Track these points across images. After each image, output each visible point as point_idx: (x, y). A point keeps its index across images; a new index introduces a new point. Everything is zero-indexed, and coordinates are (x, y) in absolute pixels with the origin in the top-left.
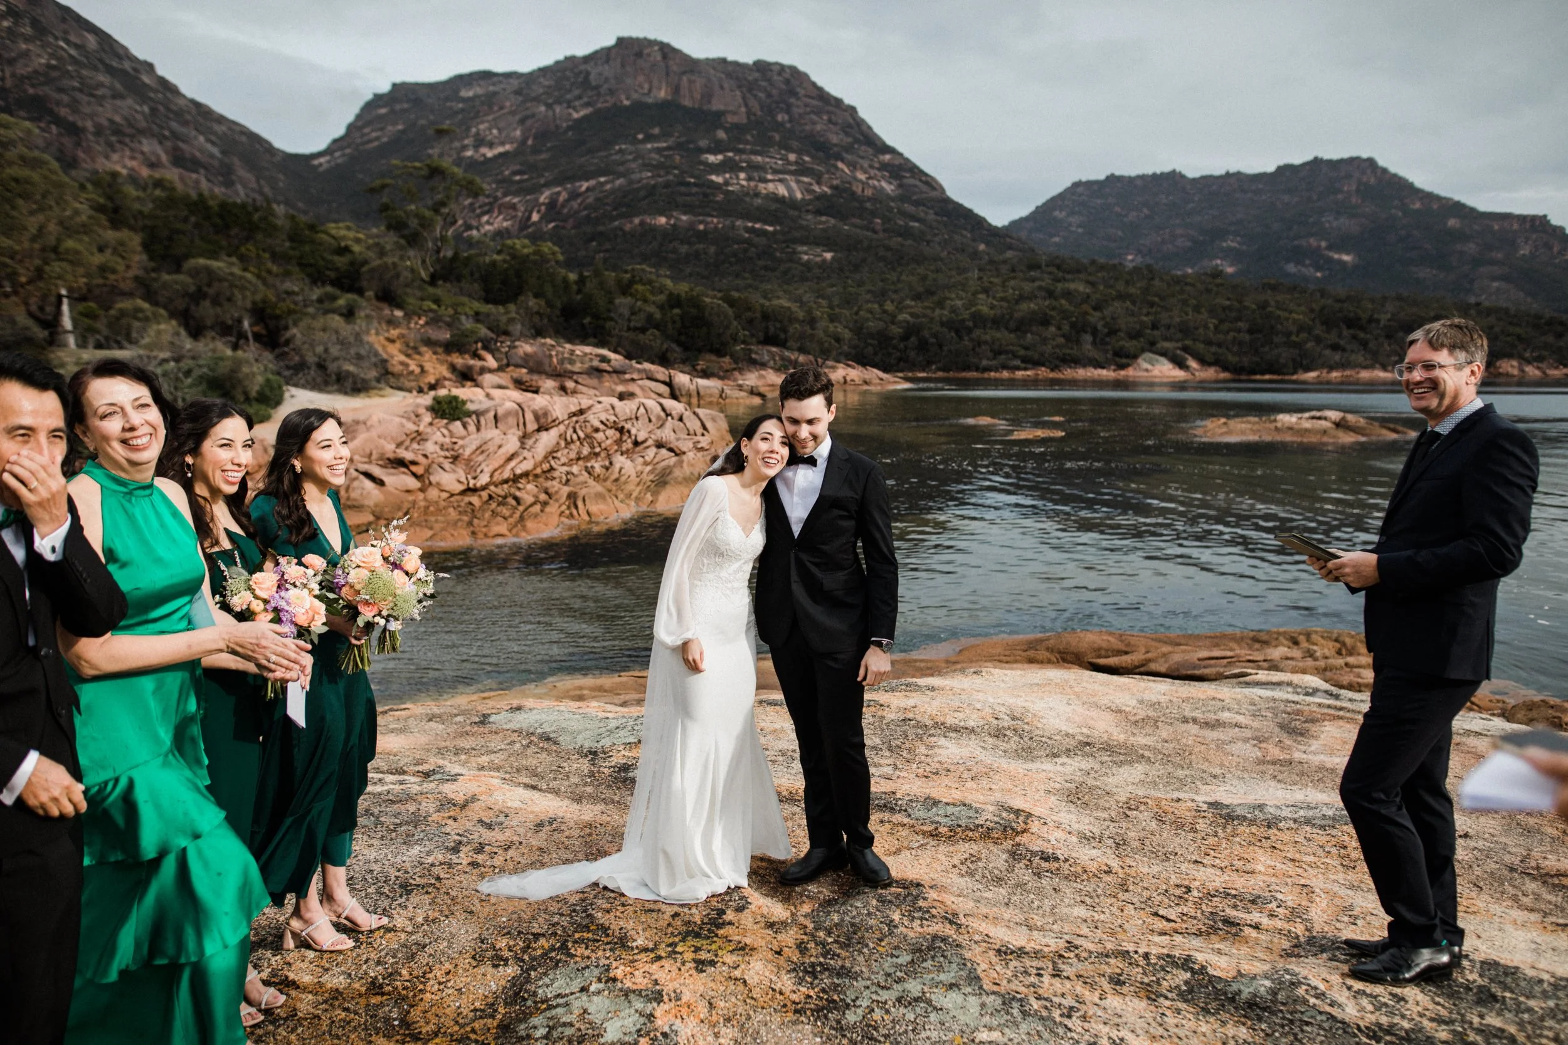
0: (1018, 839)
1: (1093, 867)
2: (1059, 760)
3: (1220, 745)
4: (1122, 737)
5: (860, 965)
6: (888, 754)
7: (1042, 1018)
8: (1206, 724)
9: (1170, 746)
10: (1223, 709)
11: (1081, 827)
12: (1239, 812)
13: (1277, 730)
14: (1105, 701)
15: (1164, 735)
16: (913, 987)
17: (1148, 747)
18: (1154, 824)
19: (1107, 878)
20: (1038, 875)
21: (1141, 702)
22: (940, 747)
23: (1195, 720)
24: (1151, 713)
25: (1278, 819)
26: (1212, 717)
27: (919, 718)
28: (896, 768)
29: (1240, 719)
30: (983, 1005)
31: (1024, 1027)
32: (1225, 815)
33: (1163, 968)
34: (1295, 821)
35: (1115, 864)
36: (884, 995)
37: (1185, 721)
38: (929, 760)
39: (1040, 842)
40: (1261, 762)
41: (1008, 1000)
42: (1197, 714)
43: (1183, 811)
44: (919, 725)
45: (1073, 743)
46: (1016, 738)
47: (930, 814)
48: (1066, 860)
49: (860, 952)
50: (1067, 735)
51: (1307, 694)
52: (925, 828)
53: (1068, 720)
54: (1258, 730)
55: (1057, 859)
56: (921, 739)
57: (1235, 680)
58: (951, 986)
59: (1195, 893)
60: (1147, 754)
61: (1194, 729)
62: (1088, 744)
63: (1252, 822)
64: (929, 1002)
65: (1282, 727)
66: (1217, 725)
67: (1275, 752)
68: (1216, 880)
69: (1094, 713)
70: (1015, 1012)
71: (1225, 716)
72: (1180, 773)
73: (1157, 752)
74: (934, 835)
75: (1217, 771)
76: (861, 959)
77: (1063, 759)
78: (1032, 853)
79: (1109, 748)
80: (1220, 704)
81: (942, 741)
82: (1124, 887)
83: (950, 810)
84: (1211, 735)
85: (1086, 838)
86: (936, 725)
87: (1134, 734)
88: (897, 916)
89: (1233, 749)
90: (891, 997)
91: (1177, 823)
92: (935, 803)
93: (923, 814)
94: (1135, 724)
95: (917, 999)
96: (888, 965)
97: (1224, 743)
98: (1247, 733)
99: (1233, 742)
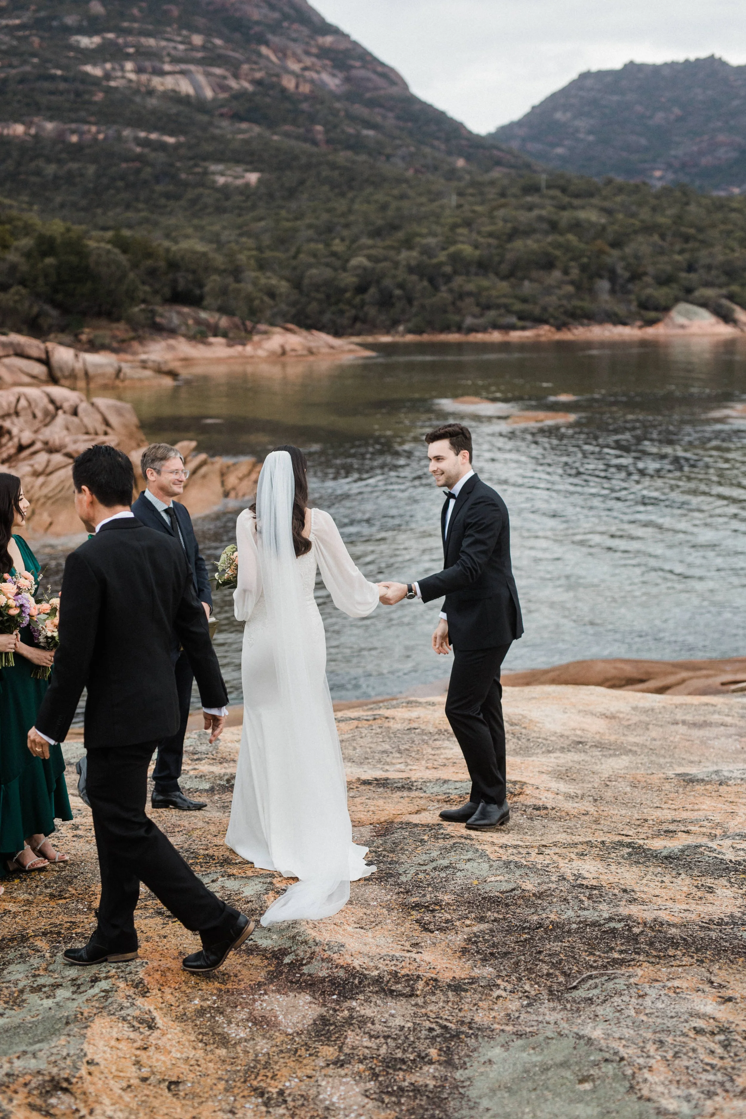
0: (515, 799)
1: (574, 812)
2: (555, 755)
3: (703, 742)
4: (613, 738)
5: (404, 858)
6: (398, 755)
7: (529, 868)
8: (695, 725)
9: (658, 743)
10: (714, 712)
11: (567, 790)
12: (700, 777)
14: (600, 709)
15: (654, 734)
16: (445, 862)
17: (637, 744)
18: (628, 789)
19: (586, 818)
20: (531, 819)
21: (635, 709)
22: (445, 748)
23: (684, 722)
24: (644, 718)
25: (730, 779)
26: (701, 719)
27: (423, 727)
28: (407, 764)
29: (729, 720)
30: (491, 866)
31: (518, 873)
32: (689, 780)
33: (613, 847)
34: (742, 779)
35: (592, 809)
36: (424, 868)
37: (675, 723)
38: (436, 757)
39: (533, 800)
40: (737, 752)
41: (507, 864)
42: (689, 718)
43: (655, 780)
44: (423, 733)
45: (568, 742)
46: (515, 740)
47: (443, 789)
48: (553, 809)
49: (403, 854)
50: (562, 736)
52: (439, 797)
53: (564, 724)
54: (741, 727)
55: (546, 808)
56: (427, 743)
57: (740, 693)
58: (469, 860)
59: (651, 822)
60: (634, 748)
61: (682, 729)
62: (580, 742)
63: (709, 782)
64: (455, 868)
66: (705, 724)
68: (669, 815)
69: (589, 719)
70: (512, 867)
71: (716, 718)
72: (662, 761)
73: (644, 746)
74: (447, 801)
75: (697, 759)
76: (404, 856)
77: (558, 754)
78: (526, 806)
79: (599, 746)
80: (711, 709)
81: (446, 743)
82: (596, 822)
83: (458, 785)
84: (696, 733)
85: (569, 797)
86: (440, 732)
87: (624, 735)
88: (426, 838)
89: (716, 743)
90: (429, 868)
91: (648, 787)
92: (445, 782)
93: (436, 789)
94: (628, 727)
95: (446, 867)
96: (424, 857)
97: (709, 739)
98: (732, 730)
99: (717, 738)
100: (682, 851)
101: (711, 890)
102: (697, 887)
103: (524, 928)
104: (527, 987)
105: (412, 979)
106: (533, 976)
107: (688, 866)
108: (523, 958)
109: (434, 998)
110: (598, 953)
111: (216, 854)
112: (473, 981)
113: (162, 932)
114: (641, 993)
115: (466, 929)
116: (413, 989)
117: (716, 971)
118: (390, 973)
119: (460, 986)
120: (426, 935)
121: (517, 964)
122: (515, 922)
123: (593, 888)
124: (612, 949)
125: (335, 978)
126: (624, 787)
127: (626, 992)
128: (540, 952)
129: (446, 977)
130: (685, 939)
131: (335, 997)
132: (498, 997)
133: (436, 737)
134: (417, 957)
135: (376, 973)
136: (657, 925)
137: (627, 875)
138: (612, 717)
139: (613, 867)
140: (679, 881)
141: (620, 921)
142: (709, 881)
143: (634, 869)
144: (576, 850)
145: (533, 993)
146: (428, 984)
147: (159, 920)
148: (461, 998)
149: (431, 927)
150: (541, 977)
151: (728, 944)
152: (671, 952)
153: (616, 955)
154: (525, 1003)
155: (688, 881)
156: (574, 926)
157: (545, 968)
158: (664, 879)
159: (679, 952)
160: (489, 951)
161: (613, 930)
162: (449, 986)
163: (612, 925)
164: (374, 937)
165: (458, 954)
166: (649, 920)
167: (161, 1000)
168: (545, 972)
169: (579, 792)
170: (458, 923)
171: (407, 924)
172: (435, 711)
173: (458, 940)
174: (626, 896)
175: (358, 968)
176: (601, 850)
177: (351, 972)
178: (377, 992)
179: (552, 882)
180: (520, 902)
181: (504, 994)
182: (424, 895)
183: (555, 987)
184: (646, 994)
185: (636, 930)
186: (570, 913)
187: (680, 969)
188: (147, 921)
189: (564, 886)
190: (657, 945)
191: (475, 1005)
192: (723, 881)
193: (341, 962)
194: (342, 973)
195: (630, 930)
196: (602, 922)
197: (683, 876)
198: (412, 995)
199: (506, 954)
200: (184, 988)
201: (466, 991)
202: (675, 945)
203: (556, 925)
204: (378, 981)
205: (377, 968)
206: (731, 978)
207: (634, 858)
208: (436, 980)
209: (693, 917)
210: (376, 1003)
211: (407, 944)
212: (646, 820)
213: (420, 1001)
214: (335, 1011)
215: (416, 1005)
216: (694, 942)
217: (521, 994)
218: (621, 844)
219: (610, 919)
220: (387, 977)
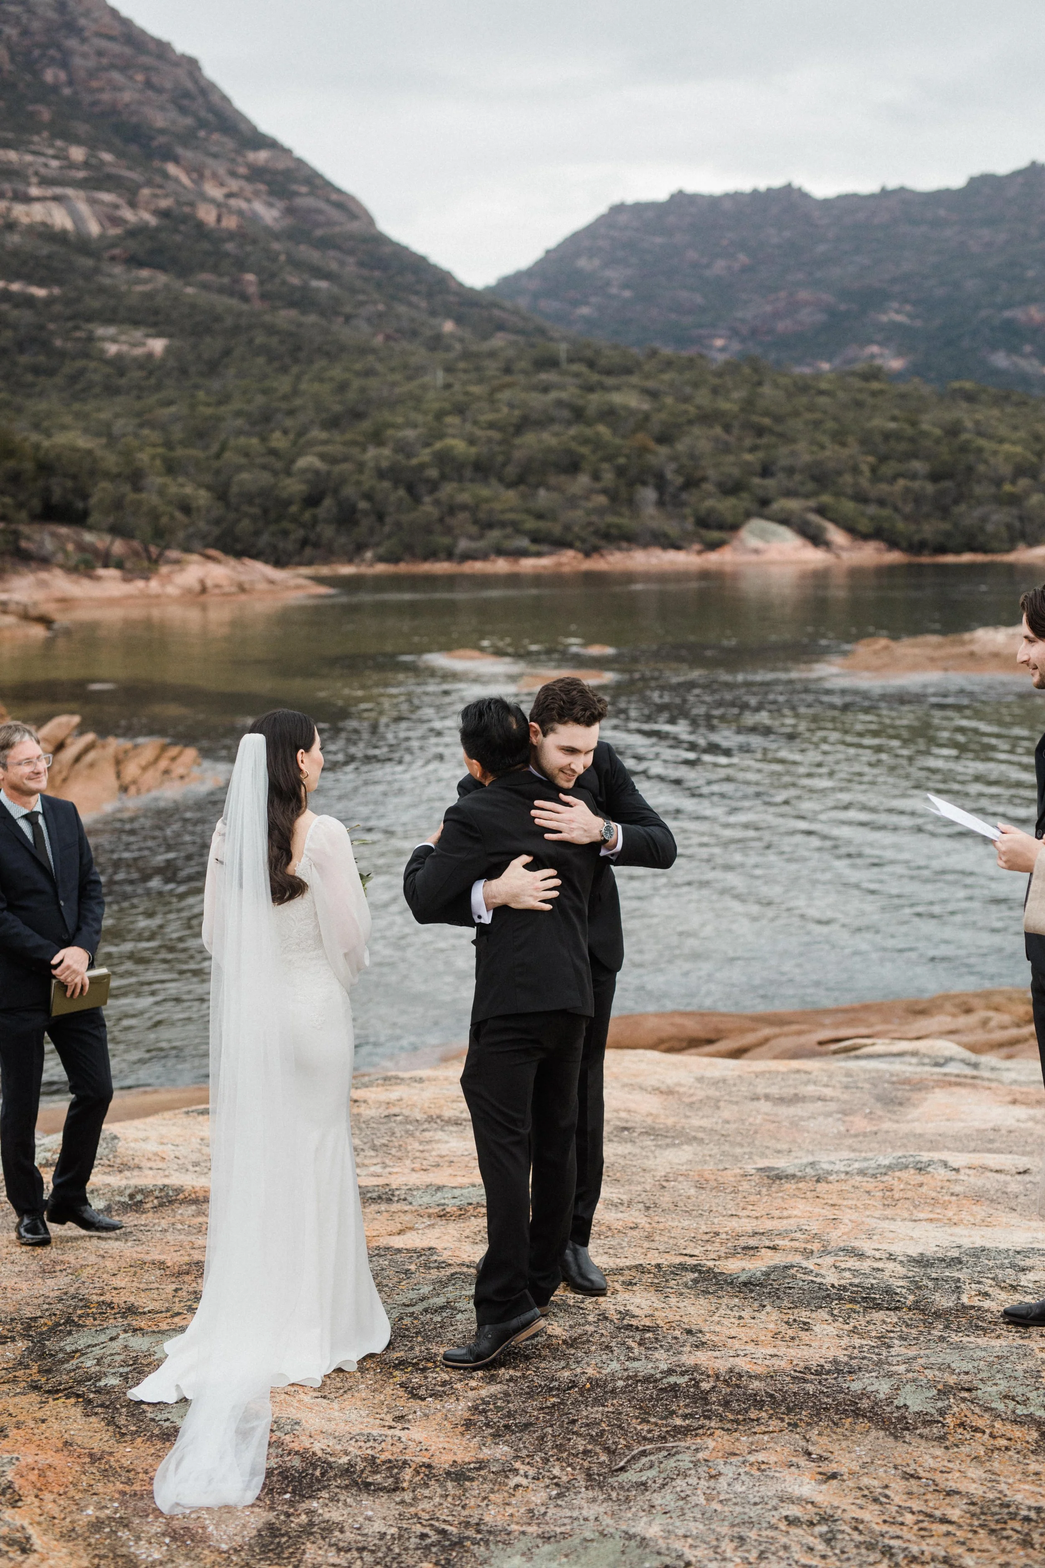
1: (618, 1225)
3: (794, 1124)
4: (670, 1122)
6: (372, 1153)
8: (781, 1100)
9: (733, 1126)
10: (807, 1083)
12: (790, 1171)
13: (873, 1101)
14: (653, 1081)
15: (726, 1114)
16: (440, 1301)
17: (703, 1129)
18: (693, 1191)
19: (635, 1233)
21: (700, 1079)
22: (438, 1141)
23: (767, 1097)
24: (712, 1092)
25: (830, 1173)
26: (790, 1091)
27: (406, 1112)
28: (385, 1166)
29: (828, 1092)
32: (776, 1177)
33: (672, 1273)
34: (847, 1173)
35: (642, 1221)
36: (411, 1309)
37: (756, 1098)
38: (426, 1154)
40: (840, 1136)
42: (774, 1091)
43: (729, 1177)
44: (407, 1121)
47: (435, 1198)
51: (937, 1065)
52: (431, 1211)
54: (845, 1102)
56: (412, 1135)
57: (843, 1055)
59: (724, 1236)
60: (700, 1135)
61: (765, 1106)
62: (626, 1129)
63: (802, 1179)
64: (455, 1309)
65: (879, 1098)
66: (796, 1099)
67: (860, 1123)
68: (748, 1226)
69: (637, 1096)
71: (810, 1090)
72: (738, 1150)
73: (713, 1131)
74: (443, 1216)
75: (785, 1147)
79: (651, 1132)
80: (804, 1077)
81: (440, 1135)
82: (649, 1238)
83: (457, 1192)
84: (784, 1111)
86: (430, 1119)
87: (687, 1117)
88: (413, 1267)
89: (812, 1124)
90: (417, 1309)
91: (720, 1187)
92: (439, 1188)
93: (426, 1199)
94: (691, 1105)
95: (442, 1308)
96: (412, 1295)
97: (802, 1119)
98: (833, 1106)
99: (813, 1117)
100: (767, 1274)
101: (806, 1327)
102: (787, 1323)
103: (551, 1389)
104: (556, 1471)
105: (395, 1467)
106: (565, 1455)
107: (775, 1295)
108: (549, 1430)
109: (426, 1492)
110: (653, 1420)
111: (115, 1300)
112: (482, 1465)
113: (39, 1415)
114: (713, 1472)
115: (471, 1394)
116: (397, 1480)
117: (814, 1438)
118: (365, 1459)
119: (463, 1474)
120: (415, 1404)
121: (542, 1438)
122: (538, 1381)
123: (646, 1329)
124: (673, 1413)
125: (287, 1470)
126: (687, 1189)
127: (693, 1472)
128: (574, 1422)
129: (443, 1461)
130: (772, 1396)
131: (287, 1496)
132: (517, 1486)
133: (426, 1126)
134: (401, 1434)
135: (345, 1460)
136: (733, 1378)
137: (691, 1310)
138: (670, 1092)
139: (673, 1300)
140: (762, 1315)
141: (683, 1374)
142: (804, 1315)
143: (702, 1301)
144: (622, 1278)
145: (565, 1479)
146: (418, 1473)
147: (34, 1397)
148: (465, 1490)
149: (422, 1392)
150: (576, 1456)
151: (830, 1400)
152: (753, 1413)
153: (678, 1422)
154: (554, 1493)
155: (775, 1315)
156: (620, 1383)
157: (581, 1444)
158: (743, 1314)
159: (764, 1414)
160: (503, 1422)
161: (674, 1388)
162: (448, 1473)
163: (672, 1379)
164: (341, 1410)
165: (461, 1429)
166: (723, 1370)
167: (38, 1511)
168: (581, 1448)
169: (625, 1198)
170: (458, 1386)
171: (388, 1390)
172: (422, 1090)
173: (460, 1408)
174: (692, 1339)
175: (320, 1454)
176: (655, 1277)
177: (310, 1460)
178: (347, 1487)
179: (590, 1324)
180: (546, 1352)
181: (524, 1482)
182: (412, 1348)
183: (595, 1470)
184: (720, 1474)
185: (705, 1386)
186: (615, 1366)
187: (766, 1438)
188: (17, 1399)
189: (606, 1329)
190: (734, 1405)
191: (485, 1498)
192: (823, 1314)
193: (296, 1446)
194: (297, 1462)
195: (697, 1385)
196: (658, 1376)
197: (768, 1308)
198: (396, 1489)
199: (527, 1425)
200: (72, 1492)
201: (472, 1480)
202: (759, 1404)
203: (595, 1383)
204: (348, 1471)
205: (346, 1453)
206: (835, 1447)
207: (701, 1286)
208: (429, 1466)
209: (783, 1364)
210: (345, 1503)
211: (389, 1417)
212: (717, 1234)
213: (408, 1496)
214: (288, 1515)
215: (403, 1502)
216: (784, 1399)
217: (547, 1481)
218: (683, 1267)
219: (670, 1372)
220: (360, 1465)
